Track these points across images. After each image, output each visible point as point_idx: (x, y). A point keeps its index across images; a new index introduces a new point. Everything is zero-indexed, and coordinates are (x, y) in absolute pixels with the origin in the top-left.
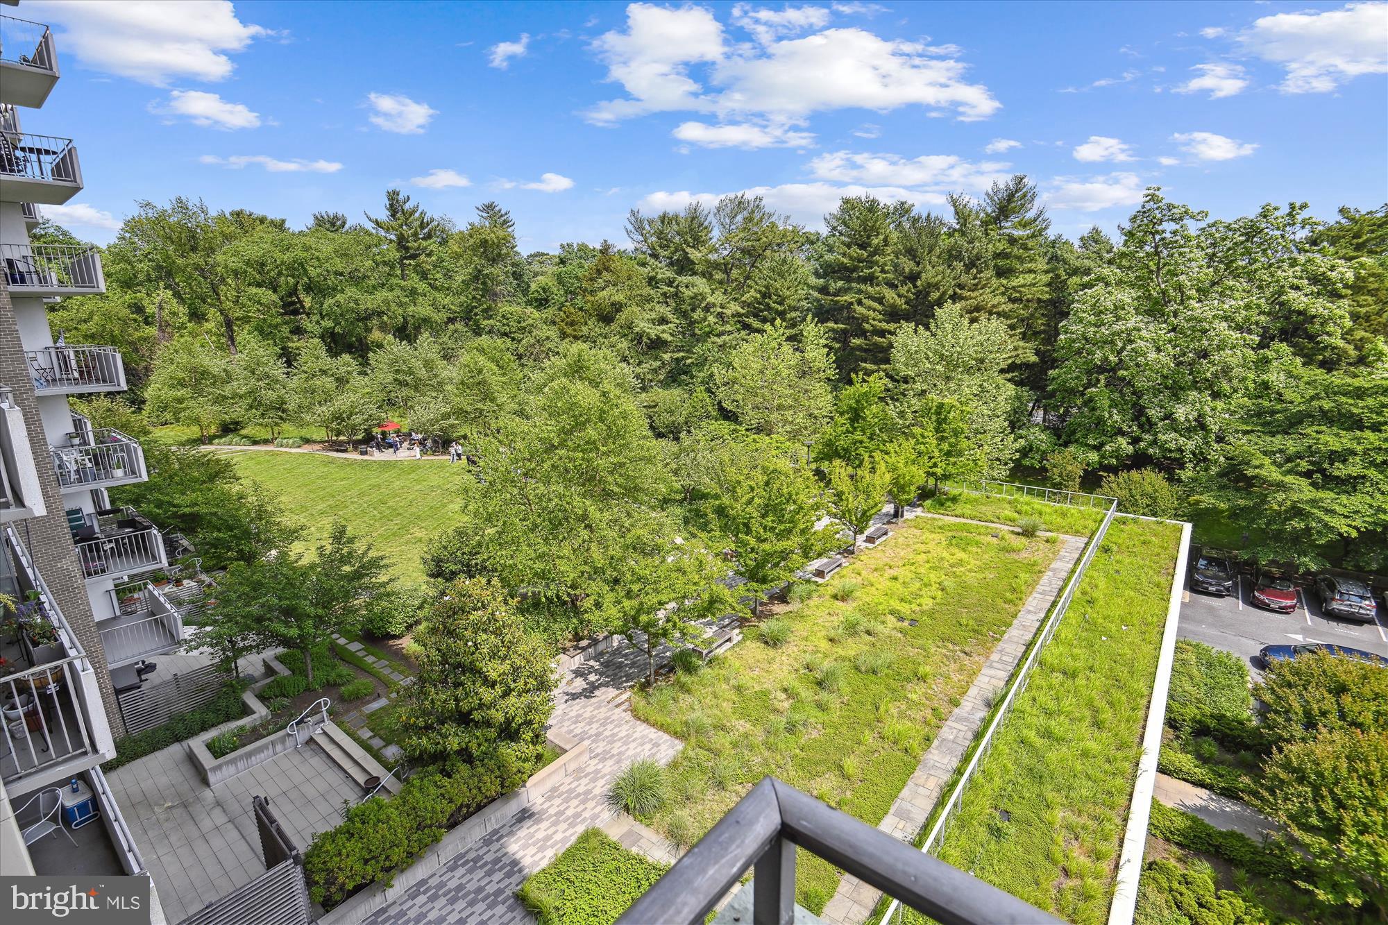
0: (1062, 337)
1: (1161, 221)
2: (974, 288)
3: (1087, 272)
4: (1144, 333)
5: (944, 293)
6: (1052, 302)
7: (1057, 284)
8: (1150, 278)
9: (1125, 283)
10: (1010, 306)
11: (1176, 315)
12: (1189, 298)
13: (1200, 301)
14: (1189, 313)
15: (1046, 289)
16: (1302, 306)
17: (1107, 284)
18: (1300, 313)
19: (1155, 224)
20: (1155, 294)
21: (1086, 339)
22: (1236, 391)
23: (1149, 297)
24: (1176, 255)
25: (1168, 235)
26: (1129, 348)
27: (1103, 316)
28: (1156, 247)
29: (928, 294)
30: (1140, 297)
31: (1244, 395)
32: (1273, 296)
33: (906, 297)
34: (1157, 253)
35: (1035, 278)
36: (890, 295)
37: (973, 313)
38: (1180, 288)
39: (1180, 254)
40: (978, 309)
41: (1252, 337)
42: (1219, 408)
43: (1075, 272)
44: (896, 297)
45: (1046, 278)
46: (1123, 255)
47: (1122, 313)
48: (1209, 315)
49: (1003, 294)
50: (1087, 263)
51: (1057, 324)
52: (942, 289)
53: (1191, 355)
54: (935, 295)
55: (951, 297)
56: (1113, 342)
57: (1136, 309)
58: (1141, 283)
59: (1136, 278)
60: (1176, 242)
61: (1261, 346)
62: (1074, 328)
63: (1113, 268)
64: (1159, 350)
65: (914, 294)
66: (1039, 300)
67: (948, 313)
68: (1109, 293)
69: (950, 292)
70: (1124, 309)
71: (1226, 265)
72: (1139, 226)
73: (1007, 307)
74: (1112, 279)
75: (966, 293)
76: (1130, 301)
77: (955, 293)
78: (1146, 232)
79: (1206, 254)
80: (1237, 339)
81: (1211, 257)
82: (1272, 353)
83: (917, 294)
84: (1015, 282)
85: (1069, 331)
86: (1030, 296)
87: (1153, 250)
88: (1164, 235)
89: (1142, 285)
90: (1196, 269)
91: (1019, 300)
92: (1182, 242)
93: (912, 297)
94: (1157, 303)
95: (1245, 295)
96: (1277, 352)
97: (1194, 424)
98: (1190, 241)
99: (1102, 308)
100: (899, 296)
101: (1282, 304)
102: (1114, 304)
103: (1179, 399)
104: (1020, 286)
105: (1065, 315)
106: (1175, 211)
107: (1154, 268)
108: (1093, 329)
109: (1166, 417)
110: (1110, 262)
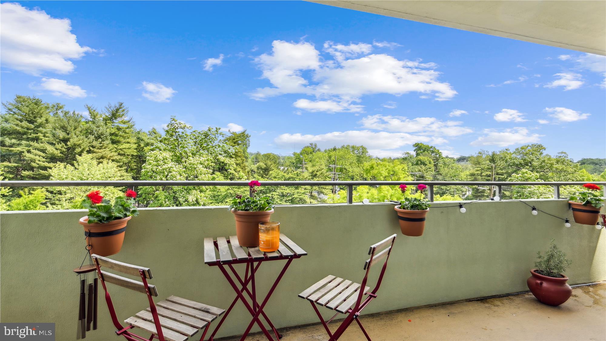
0: (143, 170)
1: (178, 128)
2: (101, 148)
3: (152, 145)
4: (174, 169)
5: (83, 149)
6: (139, 157)
7: (139, 149)
8: (176, 148)
9: (167, 150)
10: (119, 157)
11: (185, 162)
12: (189, 156)
13: (193, 157)
14: (189, 162)
15: (135, 151)
16: (222, 161)
17: (160, 150)
18: (223, 163)
19: (176, 129)
20: (178, 154)
21: (153, 171)
22: (207, 189)
23: (176, 156)
24: (184, 141)
25: (180, 134)
26: (170, 174)
27: (159, 162)
28: (177, 137)
29: (74, 149)
30: (173, 155)
31: (210, 191)
32: (215, 157)
33: (60, 150)
34: (177, 140)
35: (130, 146)
36: (50, 149)
37: (100, 159)
38: (186, 153)
39: (185, 141)
40: (102, 157)
41: (210, 170)
42: (203, 196)
43: (147, 145)
44: (54, 150)
45: (135, 146)
46: (165, 139)
47: (166, 161)
48: (196, 162)
49: (116, 151)
50: (152, 141)
51: (141, 166)
52: (82, 147)
53: (191, 177)
54: (78, 150)
55: (87, 151)
56: (163, 173)
57: (172, 160)
58: (173, 150)
59: (171, 148)
60: (183, 136)
61: (213, 173)
62: (148, 167)
63: (162, 143)
64: (181, 175)
65: (66, 149)
66: (132, 155)
67: (85, 158)
68: (161, 153)
69: (87, 149)
70: (167, 159)
71: (200, 145)
72: (170, 129)
73: (118, 157)
74: (162, 148)
75: (95, 150)
76: (169, 157)
77: (90, 150)
78: (173, 131)
79: (194, 141)
80: (205, 171)
81: (195, 142)
82: (216, 176)
83: (68, 149)
84: (121, 147)
85: (147, 167)
86: (129, 154)
87: (176, 138)
88: (179, 133)
89: (173, 151)
90: (190, 147)
91: (124, 155)
92: (185, 136)
93: (65, 150)
94: (179, 158)
95: (207, 156)
96: (217, 175)
97: (195, 202)
98: (188, 136)
99: (158, 159)
100: (57, 149)
101: (217, 160)
102: (163, 158)
103: (189, 193)
104: (123, 149)
105: (144, 162)
106: (181, 125)
107: (177, 145)
108: (155, 167)
109: (186, 201)
110: (161, 141)
